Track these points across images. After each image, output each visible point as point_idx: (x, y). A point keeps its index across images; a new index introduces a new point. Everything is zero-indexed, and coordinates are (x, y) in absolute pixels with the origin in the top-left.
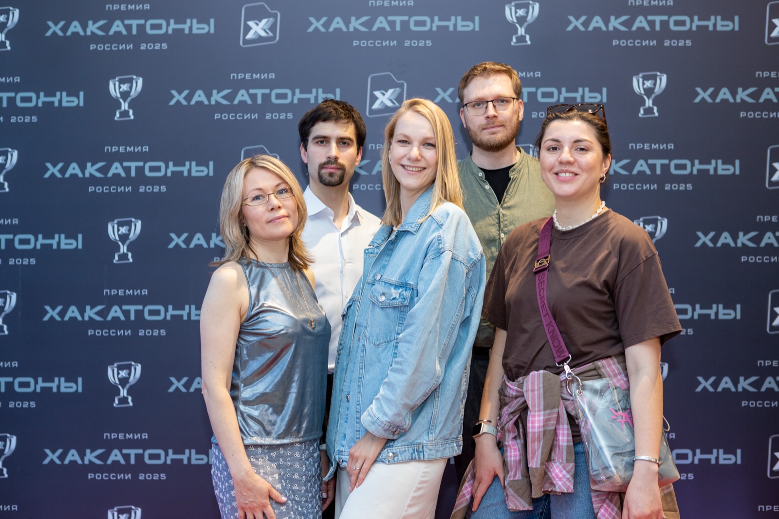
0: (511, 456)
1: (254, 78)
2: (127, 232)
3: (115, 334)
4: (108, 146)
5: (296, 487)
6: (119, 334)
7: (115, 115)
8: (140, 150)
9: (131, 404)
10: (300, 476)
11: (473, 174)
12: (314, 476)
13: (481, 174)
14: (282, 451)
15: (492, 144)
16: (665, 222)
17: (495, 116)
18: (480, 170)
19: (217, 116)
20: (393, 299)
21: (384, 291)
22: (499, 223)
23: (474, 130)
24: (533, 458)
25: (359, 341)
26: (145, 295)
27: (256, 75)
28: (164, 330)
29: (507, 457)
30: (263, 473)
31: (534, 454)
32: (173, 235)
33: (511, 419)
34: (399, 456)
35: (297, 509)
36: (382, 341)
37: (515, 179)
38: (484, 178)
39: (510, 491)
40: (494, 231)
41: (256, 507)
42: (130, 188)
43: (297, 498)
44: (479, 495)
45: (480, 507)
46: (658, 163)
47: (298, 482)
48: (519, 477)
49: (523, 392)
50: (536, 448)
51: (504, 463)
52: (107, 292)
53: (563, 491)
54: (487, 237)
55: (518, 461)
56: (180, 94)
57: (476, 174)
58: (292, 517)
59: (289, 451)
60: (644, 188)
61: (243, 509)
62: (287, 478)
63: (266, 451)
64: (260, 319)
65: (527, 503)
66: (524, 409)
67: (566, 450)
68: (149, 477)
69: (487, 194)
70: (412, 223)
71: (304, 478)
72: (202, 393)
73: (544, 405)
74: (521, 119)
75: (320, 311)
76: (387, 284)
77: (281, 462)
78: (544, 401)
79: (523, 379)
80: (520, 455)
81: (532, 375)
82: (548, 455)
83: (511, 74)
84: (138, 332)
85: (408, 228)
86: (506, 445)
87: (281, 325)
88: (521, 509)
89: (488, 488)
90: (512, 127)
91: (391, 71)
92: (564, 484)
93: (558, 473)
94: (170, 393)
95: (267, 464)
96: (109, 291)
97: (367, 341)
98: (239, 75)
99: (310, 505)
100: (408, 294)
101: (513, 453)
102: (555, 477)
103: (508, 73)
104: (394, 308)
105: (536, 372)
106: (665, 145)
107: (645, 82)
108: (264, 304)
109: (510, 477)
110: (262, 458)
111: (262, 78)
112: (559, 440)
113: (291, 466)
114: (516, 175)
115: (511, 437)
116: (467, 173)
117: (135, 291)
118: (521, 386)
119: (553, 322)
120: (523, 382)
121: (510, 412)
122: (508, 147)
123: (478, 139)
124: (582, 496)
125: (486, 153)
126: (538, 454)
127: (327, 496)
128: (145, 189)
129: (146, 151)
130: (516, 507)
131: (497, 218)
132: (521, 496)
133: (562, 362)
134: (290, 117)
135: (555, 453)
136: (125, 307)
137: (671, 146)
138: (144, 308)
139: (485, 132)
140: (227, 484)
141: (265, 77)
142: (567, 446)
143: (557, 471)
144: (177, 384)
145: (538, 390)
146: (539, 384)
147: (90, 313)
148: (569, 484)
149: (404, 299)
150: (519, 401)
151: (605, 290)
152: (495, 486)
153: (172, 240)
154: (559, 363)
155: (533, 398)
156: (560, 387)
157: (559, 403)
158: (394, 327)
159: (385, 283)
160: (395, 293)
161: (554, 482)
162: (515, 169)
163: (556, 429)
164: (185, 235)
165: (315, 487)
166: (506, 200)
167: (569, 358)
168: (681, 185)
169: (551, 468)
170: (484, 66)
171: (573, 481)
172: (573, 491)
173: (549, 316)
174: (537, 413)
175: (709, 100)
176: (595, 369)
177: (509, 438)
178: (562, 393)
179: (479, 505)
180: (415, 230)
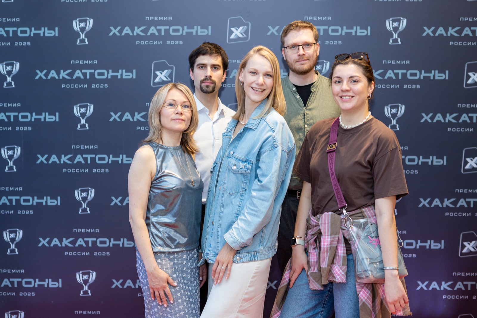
0: (312, 259)
1: (159, 19)
2: (85, 112)
3: (79, 172)
4: (73, 60)
5: (185, 275)
6: (81, 171)
7: (77, 41)
8: (92, 63)
9: (89, 212)
10: (187, 269)
11: (290, 88)
12: (195, 268)
13: (294, 89)
14: (176, 255)
15: (302, 70)
16: (403, 107)
17: (304, 55)
18: (294, 86)
19: (137, 42)
20: (241, 169)
21: (235, 163)
22: (304, 118)
23: (291, 62)
24: (323, 262)
25: (220, 190)
26: (96, 148)
27: (161, 17)
28: (108, 169)
29: (310, 259)
30: (166, 268)
31: (324, 259)
32: (112, 114)
33: (313, 238)
34: (243, 258)
35: (186, 288)
36: (234, 192)
37: (314, 92)
38: (296, 91)
39: (311, 278)
40: (301, 123)
41: (160, 288)
42: (86, 85)
43: (185, 282)
44: (293, 279)
45: (294, 286)
46: (400, 72)
47: (186, 272)
48: (316, 271)
49: (319, 223)
50: (325, 257)
51: (308, 262)
52: (74, 147)
53: (339, 282)
54: (297, 127)
55: (316, 262)
56: (115, 29)
57: (291, 88)
58: (182, 293)
59: (180, 255)
60: (392, 87)
61: (152, 288)
62: (180, 270)
63: (167, 255)
64: (162, 180)
65: (320, 286)
66: (320, 233)
67: (342, 258)
68: (100, 254)
69: (298, 101)
70: (253, 123)
71: (189, 270)
72: (129, 221)
73: (331, 232)
74: (318, 55)
75: (197, 175)
76: (237, 160)
77: (176, 261)
78: (331, 230)
79: (320, 216)
80: (317, 258)
81: (325, 215)
82: (332, 261)
83: (313, 29)
84: (93, 171)
85: (251, 127)
86: (309, 252)
87: (174, 184)
88: (317, 289)
89: (299, 275)
90: (313, 60)
91: (241, 16)
92: (340, 277)
93: (337, 271)
94: (112, 206)
95: (168, 263)
96: (75, 146)
97: (225, 191)
98: (151, 17)
99: (193, 285)
100: (249, 166)
101: (313, 258)
102: (335, 273)
103: (311, 28)
104: (241, 174)
105: (327, 213)
106: (404, 61)
107: (394, 23)
108: (164, 171)
109: (311, 270)
110: (165, 260)
111: (165, 19)
112: (338, 252)
113: (182, 263)
114: (315, 90)
115: (312, 248)
116: (286, 87)
117: (90, 146)
118: (318, 220)
119: (338, 184)
120: (320, 218)
121: (312, 234)
122: (311, 72)
123: (293, 68)
124: (351, 284)
125: (298, 75)
126: (326, 260)
127: (203, 279)
128: (95, 86)
129: (95, 63)
130: (314, 288)
131: (303, 115)
132: (317, 282)
133: (342, 208)
134: (181, 43)
135: (336, 260)
136: (84, 156)
137: (408, 62)
138: (96, 156)
139: (297, 63)
140: (145, 274)
141: (166, 19)
142: (343, 256)
143: (337, 270)
144: (116, 201)
145: (327, 223)
146: (329, 220)
147: (64, 159)
148: (343, 278)
149: (248, 169)
150: (317, 228)
151: (369, 166)
152: (303, 274)
153: (112, 116)
154: (340, 208)
155: (325, 228)
156: (340, 222)
157: (340, 232)
158: (241, 184)
159: (236, 159)
160: (242, 165)
161: (335, 276)
162: (314, 86)
163: (337, 246)
164: (119, 114)
165: (195, 275)
166: (309, 104)
167: (346, 206)
168: (413, 85)
169: (334, 268)
170: (297, 24)
171: (345, 276)
172: (345, 282)
173: (335, 180)
174: (326, 237)
175: (432, 35)
176: (361, 213)
177: (311, 249)
178: (341, 225)
179: (293, 284)
180: (255, 128)
